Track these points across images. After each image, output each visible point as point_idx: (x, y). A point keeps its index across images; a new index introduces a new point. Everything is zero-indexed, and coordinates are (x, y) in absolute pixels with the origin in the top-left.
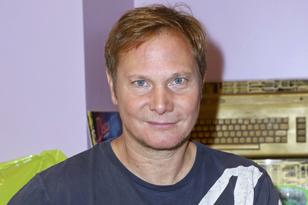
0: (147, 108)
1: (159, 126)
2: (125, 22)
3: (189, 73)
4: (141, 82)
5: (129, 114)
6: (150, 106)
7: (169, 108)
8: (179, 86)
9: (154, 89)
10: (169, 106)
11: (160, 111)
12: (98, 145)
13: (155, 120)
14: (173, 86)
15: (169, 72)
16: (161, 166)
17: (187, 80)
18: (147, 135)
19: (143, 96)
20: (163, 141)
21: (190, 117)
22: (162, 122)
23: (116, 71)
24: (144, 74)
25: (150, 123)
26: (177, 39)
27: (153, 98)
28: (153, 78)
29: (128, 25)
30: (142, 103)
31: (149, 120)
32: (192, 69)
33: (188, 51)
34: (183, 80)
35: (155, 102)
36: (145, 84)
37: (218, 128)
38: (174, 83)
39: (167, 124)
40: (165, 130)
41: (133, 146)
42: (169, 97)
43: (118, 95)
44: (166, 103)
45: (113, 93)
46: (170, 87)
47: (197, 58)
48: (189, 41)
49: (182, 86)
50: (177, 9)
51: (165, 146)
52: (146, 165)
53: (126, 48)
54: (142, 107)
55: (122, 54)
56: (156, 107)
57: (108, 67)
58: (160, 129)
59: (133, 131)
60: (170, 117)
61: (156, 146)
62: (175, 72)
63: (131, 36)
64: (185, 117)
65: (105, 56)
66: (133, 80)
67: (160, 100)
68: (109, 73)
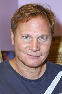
0: (28, 48)
1: (32, 57)
2: (22, 10)
3: (48, 35)
4: (27, 37)
5: (20, 50)
6: (30, 48)
7: (38, 50)
8: (43, 40)
9: (32, 41)
10: (38, 49)
11: (34, 50)
12: (3, 62)
13: (31, 54)
14: (40, 40)
15: (40, 34)
16: (32, 73)
17: (47, 38)
18: (26, 60)
19: (27, 43)
20: (33, 64)
21: (46, 55)
22: (34, 55)
23: (16, 31)
24: (29, 33)
25: (29, 55)
26: (44, 20)
27: (31, 44)
28: (33, 36)
29: (23, 12)
30: (26, 46)
31: (29, 54)
32: (49, 33)
33: (48, 26)
34: (45, 37)
35: (32, 46)
36: (28, 38)
37: (58, 56)
38: (41, 38)
39: (36, 56)
40: (34, 59)
41: (20, 64)
42: (38, 45)
43: (15, 41)
44: (37, 47)
45: (13, 40)
46: (39, 40)
47: (51, 29)
48: (49, 21)
49: (44, 41)
50: (44, 7)
51: (33, 66)
52: (26, 72)
53: (22, 21)
54: (26, 48)
55: (19, 24)
56: (33, 49)
57: (12, 28)
58: (32, 58)
59: (20, 58)
60: (38, 53)
61: (29, 66)
62: (42, 34)
63: (24, 16)
64: (44, 54)
65: (11, 23)
66: (23, 36)
67: (35, 45)
68: (12, 32)
